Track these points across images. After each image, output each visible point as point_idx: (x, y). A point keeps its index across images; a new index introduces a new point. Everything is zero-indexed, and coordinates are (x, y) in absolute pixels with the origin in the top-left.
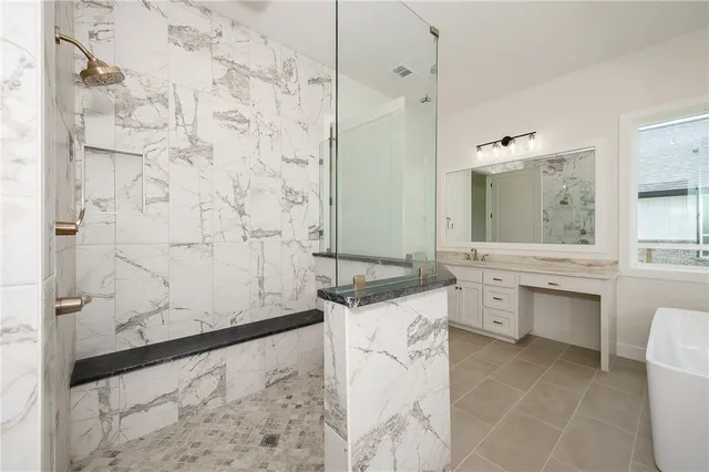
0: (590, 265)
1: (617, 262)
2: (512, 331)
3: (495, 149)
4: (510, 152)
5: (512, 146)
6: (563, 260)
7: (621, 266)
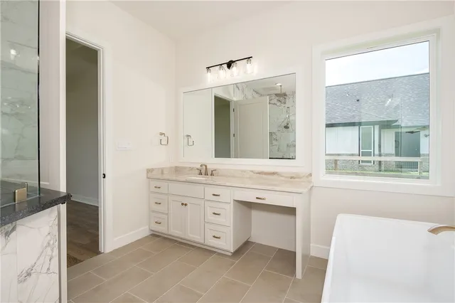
0: (292, 178)
1: (311, 175)
2: (228, 244)
3: (221, 71)
4: (232, 75)
5: (234, 69)
6: (274, 174)
7: (313, 179)
